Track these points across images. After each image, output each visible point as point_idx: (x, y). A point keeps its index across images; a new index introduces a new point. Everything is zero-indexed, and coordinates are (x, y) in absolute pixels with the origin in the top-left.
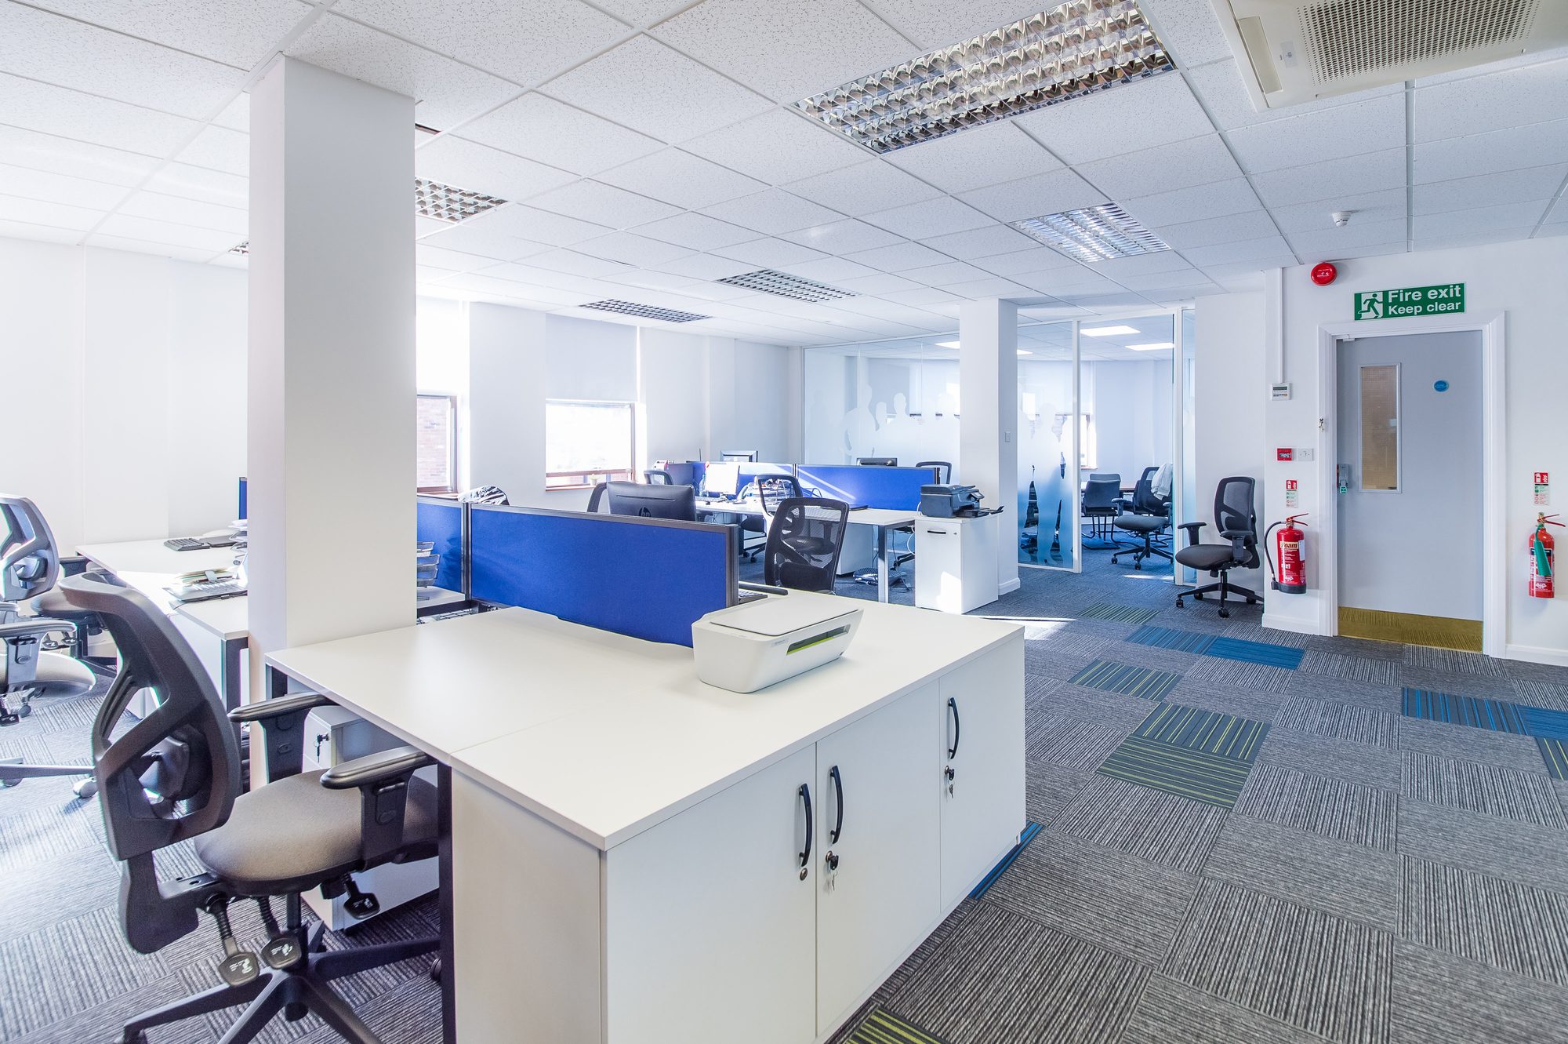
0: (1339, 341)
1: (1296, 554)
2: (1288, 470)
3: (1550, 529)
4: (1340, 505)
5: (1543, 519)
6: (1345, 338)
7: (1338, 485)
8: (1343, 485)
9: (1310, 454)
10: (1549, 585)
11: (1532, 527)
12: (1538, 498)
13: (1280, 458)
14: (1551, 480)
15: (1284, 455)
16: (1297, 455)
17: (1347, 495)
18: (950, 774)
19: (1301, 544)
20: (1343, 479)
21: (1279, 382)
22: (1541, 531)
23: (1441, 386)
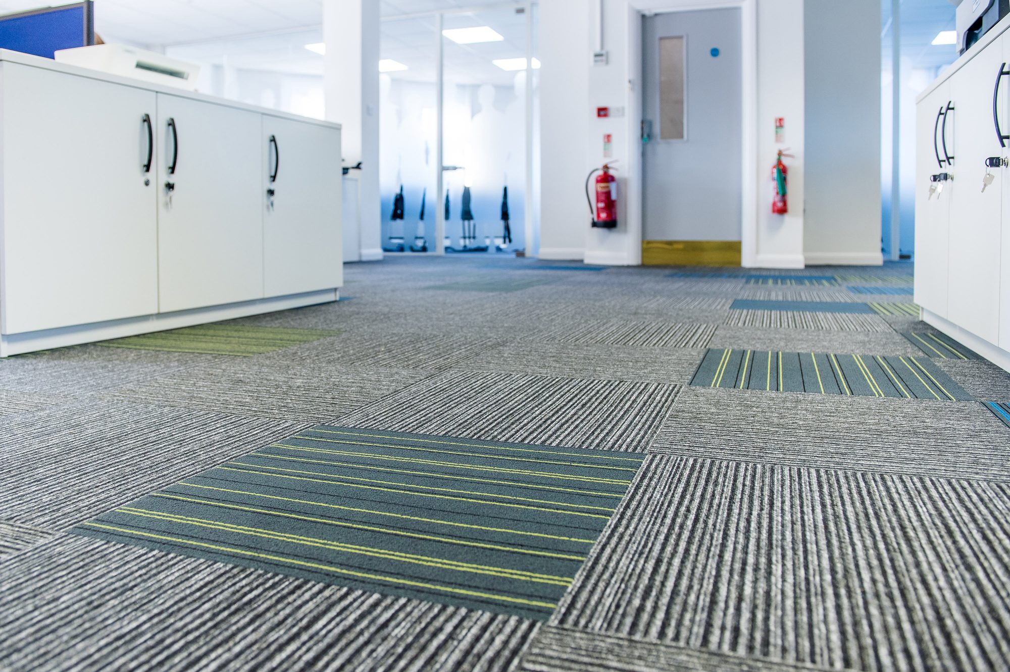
0: (644, 17)
1: (608, 194)
2: (605, 125)
3: (786, 161)
4: (644, 154)
5: (780, 154)
6: (647, 13)
7: (642, 136)
8: (645, 136)
9: (621, 111)
10: (785, 203)
11: (773, 160)
12: (778, 138)
13: (599, 115)
14: (786, 123)
15: (602, 113)
16: (611, 112)
17: (649, 147)
18: (271, 192)
19: (613, 186)
20: (646, 131)
21: (598, 49)
22: (780, 162)
23: (715, 52)
